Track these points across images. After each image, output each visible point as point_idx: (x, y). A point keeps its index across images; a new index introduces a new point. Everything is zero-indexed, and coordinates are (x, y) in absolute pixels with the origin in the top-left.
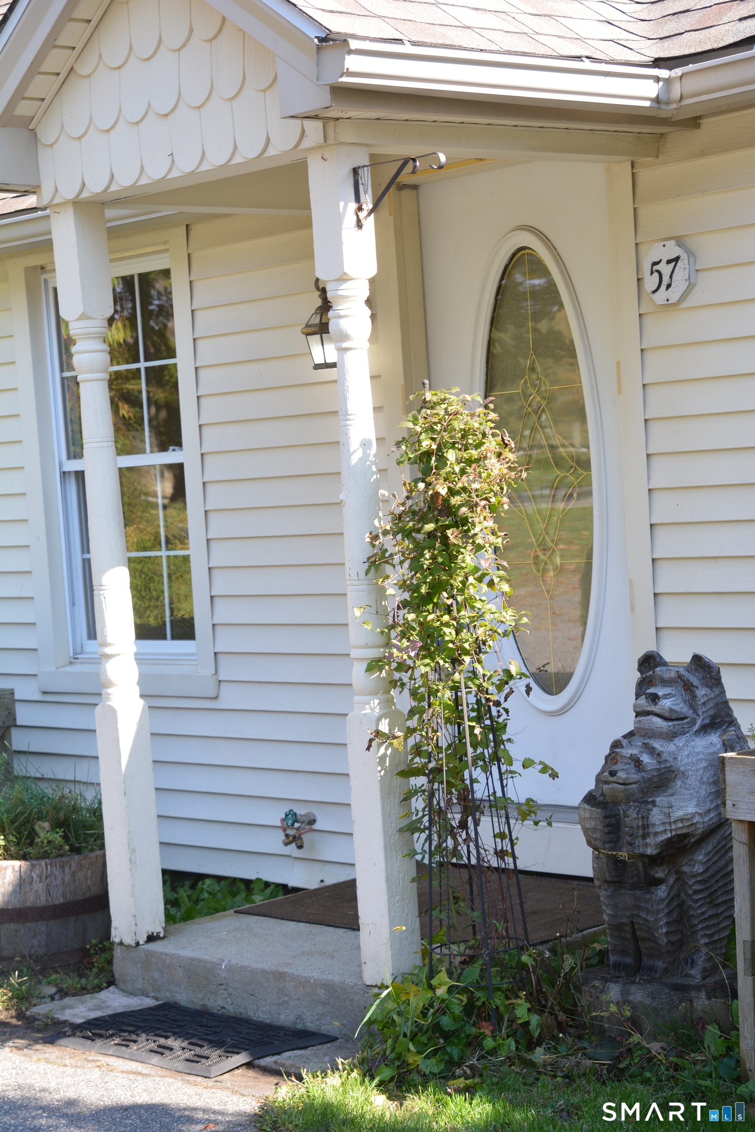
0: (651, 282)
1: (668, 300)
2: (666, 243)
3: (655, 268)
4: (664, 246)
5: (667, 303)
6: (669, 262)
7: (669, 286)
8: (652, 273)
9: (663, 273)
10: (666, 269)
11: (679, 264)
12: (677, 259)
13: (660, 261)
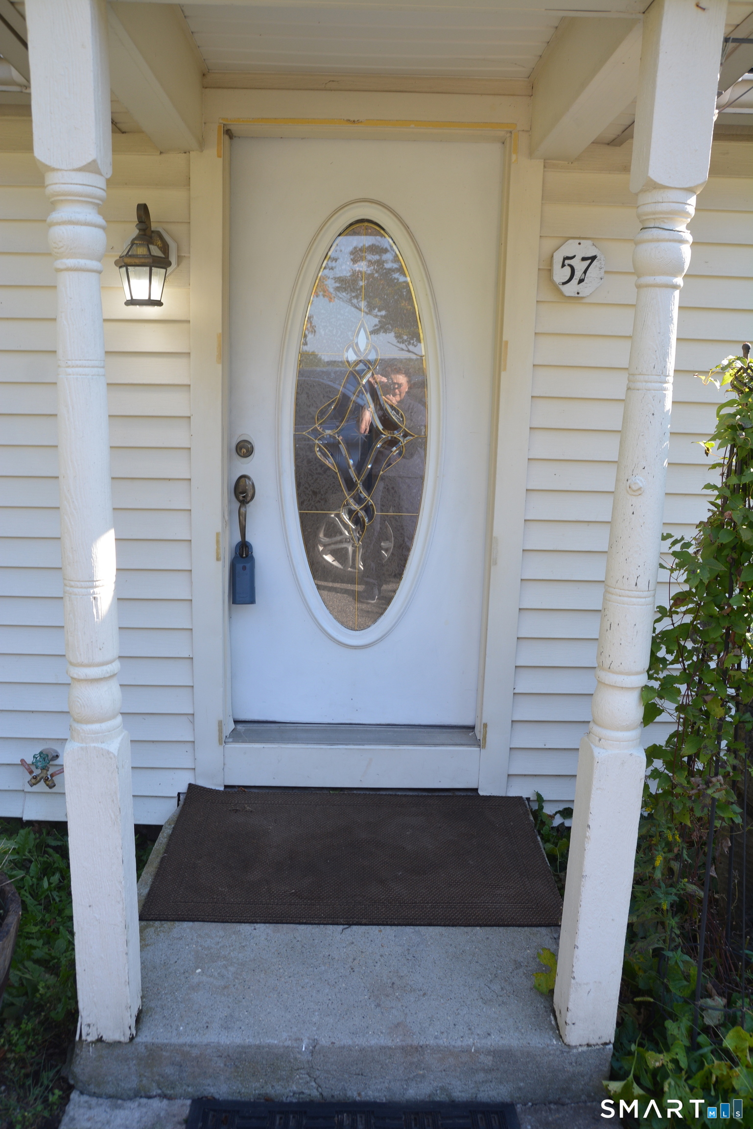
0: (561, 275)
1: (578, 293)
2: (582, 241)
3: (567, 262)
4: (580, 244)
5: (577, 295)
6: (584, 259)
7: (581, 281)
8: (563, 266)
9: (575, 268)
10: (580, 266)
11: (595, 262)
12: (593, 258)
13: (574, 257)
